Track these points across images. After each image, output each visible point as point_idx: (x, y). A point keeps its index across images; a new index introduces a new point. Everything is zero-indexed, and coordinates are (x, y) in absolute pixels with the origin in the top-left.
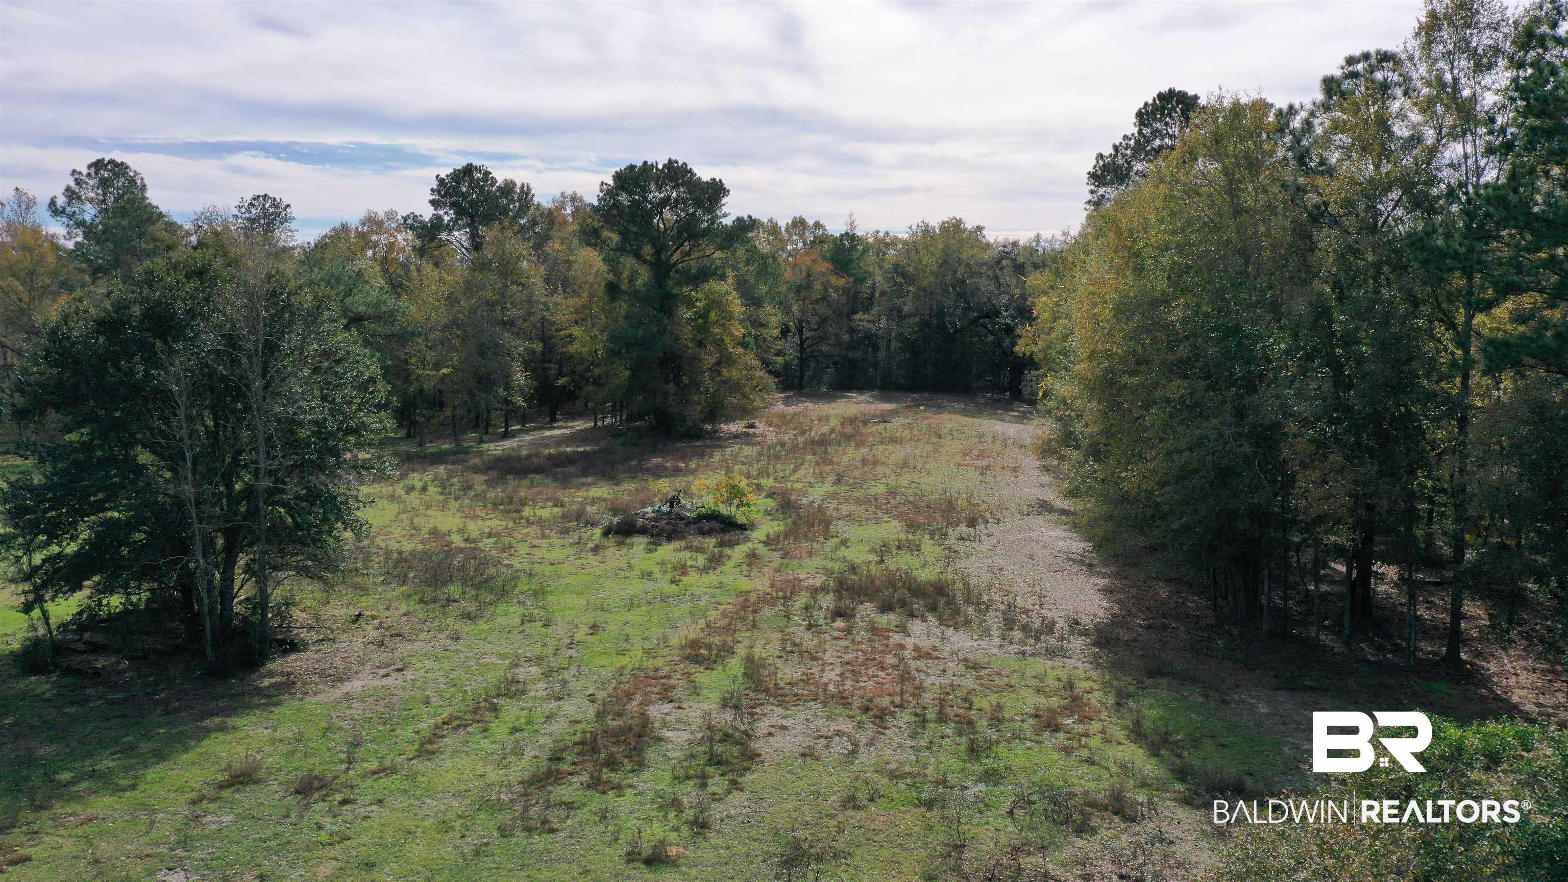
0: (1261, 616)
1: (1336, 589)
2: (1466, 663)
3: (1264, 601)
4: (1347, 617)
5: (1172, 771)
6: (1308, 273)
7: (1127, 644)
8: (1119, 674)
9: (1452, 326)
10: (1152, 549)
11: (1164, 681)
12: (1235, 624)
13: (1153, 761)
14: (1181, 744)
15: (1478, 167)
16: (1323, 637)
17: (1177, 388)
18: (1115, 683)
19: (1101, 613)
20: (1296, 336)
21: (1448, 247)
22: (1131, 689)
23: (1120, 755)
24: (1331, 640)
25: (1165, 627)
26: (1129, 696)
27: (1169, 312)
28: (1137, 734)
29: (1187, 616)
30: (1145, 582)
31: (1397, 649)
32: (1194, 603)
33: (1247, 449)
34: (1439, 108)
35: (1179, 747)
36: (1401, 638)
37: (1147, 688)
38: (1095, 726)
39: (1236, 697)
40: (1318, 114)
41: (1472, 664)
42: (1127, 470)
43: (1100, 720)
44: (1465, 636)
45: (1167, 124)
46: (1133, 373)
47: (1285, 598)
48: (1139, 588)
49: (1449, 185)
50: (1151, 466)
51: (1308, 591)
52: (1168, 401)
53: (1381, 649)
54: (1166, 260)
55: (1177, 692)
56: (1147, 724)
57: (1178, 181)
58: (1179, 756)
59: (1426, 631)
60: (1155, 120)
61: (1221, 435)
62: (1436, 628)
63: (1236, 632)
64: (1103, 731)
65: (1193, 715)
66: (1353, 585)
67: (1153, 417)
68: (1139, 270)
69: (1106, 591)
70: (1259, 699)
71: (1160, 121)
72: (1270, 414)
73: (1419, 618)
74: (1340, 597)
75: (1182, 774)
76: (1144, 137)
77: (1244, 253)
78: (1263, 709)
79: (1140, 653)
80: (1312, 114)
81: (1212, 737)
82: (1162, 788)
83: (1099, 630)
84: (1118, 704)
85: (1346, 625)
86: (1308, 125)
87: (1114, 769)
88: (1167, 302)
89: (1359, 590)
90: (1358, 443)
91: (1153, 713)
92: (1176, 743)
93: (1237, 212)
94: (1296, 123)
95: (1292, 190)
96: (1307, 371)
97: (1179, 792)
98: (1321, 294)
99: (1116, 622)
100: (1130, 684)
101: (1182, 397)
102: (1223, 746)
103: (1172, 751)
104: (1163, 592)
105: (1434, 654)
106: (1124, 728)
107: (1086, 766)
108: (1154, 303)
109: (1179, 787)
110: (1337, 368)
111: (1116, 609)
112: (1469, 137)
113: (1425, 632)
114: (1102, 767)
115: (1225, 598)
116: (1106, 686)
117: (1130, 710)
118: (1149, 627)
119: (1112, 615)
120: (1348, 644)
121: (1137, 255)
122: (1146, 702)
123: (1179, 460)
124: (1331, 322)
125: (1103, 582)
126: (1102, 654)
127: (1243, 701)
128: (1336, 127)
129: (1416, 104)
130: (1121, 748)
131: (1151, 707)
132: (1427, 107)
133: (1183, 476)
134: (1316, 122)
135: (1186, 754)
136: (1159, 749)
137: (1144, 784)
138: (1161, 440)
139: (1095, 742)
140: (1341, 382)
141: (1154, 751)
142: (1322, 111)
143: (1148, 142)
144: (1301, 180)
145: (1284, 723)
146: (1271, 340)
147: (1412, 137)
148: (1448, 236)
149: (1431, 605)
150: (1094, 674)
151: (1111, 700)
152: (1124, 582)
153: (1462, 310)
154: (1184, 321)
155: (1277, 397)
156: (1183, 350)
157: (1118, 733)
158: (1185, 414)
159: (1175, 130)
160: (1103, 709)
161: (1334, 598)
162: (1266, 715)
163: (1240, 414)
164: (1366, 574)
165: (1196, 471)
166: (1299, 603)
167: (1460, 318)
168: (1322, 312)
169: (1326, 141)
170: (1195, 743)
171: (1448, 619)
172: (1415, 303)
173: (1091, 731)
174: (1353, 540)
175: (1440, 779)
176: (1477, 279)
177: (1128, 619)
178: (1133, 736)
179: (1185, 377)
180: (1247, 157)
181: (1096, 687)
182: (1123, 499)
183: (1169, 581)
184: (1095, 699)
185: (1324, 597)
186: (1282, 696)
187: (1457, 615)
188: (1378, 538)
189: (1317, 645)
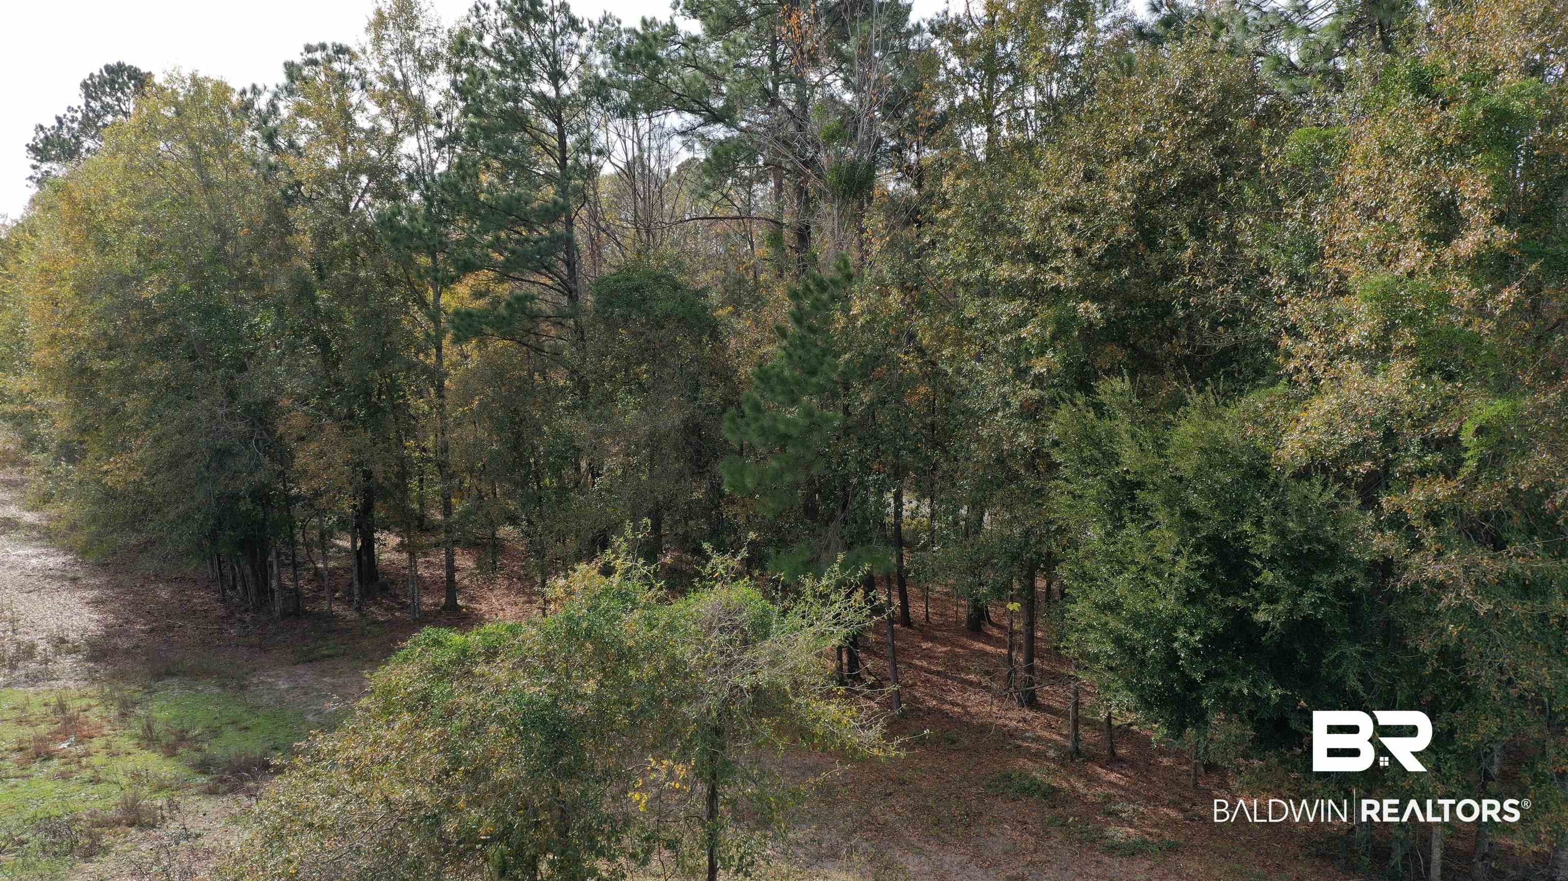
0: (273, 599)
1: (344, 563)
2: (462, 607)
3: (274, 584)
4: (356, 584)
5: (194, 766)
6: (287, 252)
7: (127, 652)
8: (121, 684)
9: (423, 304)
10: (145, 547)
11: (175, 680)
12: (247, 610)
13: (170, 762)
14: (199, 738)
15: (431, 160)
16: (335, 608)
17: (159, 370)
18: (116, 695)
19: (92, 626)
20: (280, 313)
21: (414, 227)
22: (137, 696)
23: (130, 766)
24: (344, 609)
25: (170, 628)
26: (135, 704)
27: (142, 288)
28: (149, 739)
29: (194, 612)
30: (142, 586)
31: (404, 607)
32: (201, 598)
33: (241, 427)
34: (394, 104)
35: (197, 742)
36: (406, 596)
37: (156, 691)
38: (97, 743)
39: (255, 681)
40: (282, 96)
41: (467, 608)
42: (109, 463)
43: (103, 735)
44: (458, 586)
45: (118, 100)
46: (104, 358)
47: (295, 579)
48: (136, 594)
49: (409, 175)
50: (136, 456)
51: (316, 568)
52: (150, 384)
53: (389, 609)
54: (134, 234)
55: (190, 689)
56: (158, 728)
57: (138, 151)
58: (198, 750)
59: (426, 586)
60: (104, 93)
61: (213, 417)
62: (435, 583)
63: (247, 618)
64: (108, 746)
65: (210, 707)
66: (359, 554)
67: (135, 402)
68: (103, 246)
69: (96, 603)
70: (278, 677)
71: (110, 95)
72: (261, 392)
73: (420, 578)
74: (348, 570)
75: (203, 767)
76: (93, 111)
77: (219, 229)
78: (283, 685)
79: (144, 658)
80: (276, 95)
81: (233, 723)
82: (181, 785)
83: (91, 644)
84: (123, 715)
85: (356, 592)
86: (273, 108)
87: (124, 781)
88: (139, 280)
89: (364, 558)
90: (351, 416)
91: (164, 715)
92: (195, 739)
93: (208, 186)
94: (262, 103)
95: (264, 170)
96: (296, 347)
97: (202, 784)
98: (300, 269)
99: (110, 632)
100: (135, 691)
101: (166, 378)
102: (246, 728)
103: (190, 747)
104: (164, 594)
105: (436, 605)
106: (132, 737)
107: (90, 786)
108: (124, 281)
109: (202, 779)
110: (323, 343)
111: (111, 619)
112: (422, 133)
113: (426, 588)
114: (110, 782)
115: (234, 587)
116: (105, 700)
117: (138, 717)
118: (152, 630)
119: (106, 627)
120: (358, 609)
121: (99, 228)
122: (155, 706)
123: (168, 447)
124: (314, 299)
125: (90, 594)
126: (98, 667)
127: (262, 682)
128: (301, 111)
129: (373, 97)
130: (131, 757)
131: (162, 709)
132: (382, 100)
133: (175, 462)
134: (281, 105)
135: (206, 746)
136: (175, 748)
137: (161, 788)
138: (147, 426)
139: (96, 761)
140: (329, 359)
141: (171, 751)
142: (285, 93)
143: (99, 117)
144: (272, 159)
145: (306, 694)
146: (258, 319)
147: (373, 130)
148: (412, 219)
149: (429, 565)
150: (92, 690)
151: (114, 712)
152: (116, 590)
153: (430, 289)
154: (160, 298)
155: (268, 373)
156: (162, 329)
157: (125, 743)
158: (171, 396)
159: (130, 106)
160: (105, 724)
161: (342, 572)
162: (287, 691)
163: (232, 395)
164: (369, 544)
165: (190, 455)
166: (309, 581)
167: (430, 296)
168: (304, 291)
169: (292, 123)
170: (215, 732)
171: (444, 574)
172: (390, 282)
173: (92, 750)
174: (354, 506)
175: (451, 682)
176: (440, 257)
177: (126, 626)
178: (144, 743)
179: (166, 358)
180: (214, 132)
181: (93, 702)
182: (110, 495)
183: (169, 581)
184: (93, 717)
185: (332, 572)
186: (300, 670)
187: (451, 568)
188: (378, 504)
189: (331, 617)
